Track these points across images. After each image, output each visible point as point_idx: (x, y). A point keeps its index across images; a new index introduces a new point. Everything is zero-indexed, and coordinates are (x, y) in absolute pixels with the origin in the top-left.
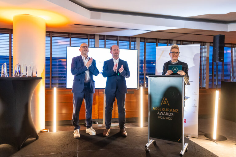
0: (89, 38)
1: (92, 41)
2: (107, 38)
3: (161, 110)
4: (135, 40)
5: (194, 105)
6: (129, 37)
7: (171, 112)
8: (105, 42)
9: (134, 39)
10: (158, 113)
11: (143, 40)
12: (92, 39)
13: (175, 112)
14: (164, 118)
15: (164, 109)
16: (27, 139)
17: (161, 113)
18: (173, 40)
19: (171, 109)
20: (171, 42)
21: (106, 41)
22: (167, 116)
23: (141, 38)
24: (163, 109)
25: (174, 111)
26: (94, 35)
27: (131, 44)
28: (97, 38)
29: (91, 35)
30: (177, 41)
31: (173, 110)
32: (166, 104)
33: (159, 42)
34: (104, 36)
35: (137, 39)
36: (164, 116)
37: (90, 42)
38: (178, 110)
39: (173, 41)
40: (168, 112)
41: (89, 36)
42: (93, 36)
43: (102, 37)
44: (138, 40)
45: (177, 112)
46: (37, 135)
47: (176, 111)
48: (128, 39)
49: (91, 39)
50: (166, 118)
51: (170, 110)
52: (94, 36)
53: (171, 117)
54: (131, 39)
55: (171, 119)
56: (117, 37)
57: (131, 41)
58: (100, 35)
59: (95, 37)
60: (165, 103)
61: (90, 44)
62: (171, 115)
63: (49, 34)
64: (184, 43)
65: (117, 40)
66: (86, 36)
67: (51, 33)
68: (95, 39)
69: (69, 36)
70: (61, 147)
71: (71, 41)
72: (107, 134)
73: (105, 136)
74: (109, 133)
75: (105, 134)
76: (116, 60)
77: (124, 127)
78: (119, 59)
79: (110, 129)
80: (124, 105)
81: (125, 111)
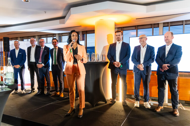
0: (153, 27)
1: (156, 29)
2: (171, 24)
8: (169, 28)
21: (171, 27)
26: (158, 24)
28: (161, 26)
29: (154, 24)
34: (168, 23)
37: (154, 31)
42: (156, 25)
43: (166, 25)
46: (106, 100)
49: (155, 28)
52: (158, 25)
58: (164, 23)
59: (159, 26)
61: (154, 32)
65: (182, 25)
66: (151, 26)
67: (122, 28)
68: (159, 27)
69: (136, 28)
70: (118, 111)
71: (138, 32)
72: (159, 110)
73: (156, 111)
74: (161, 110)
75: (156, 110)
76: (168, 45)
77: (177, 108)
78: (171, 45)
79: (162, 107)
80: (176, 87)
81: (177, 93)
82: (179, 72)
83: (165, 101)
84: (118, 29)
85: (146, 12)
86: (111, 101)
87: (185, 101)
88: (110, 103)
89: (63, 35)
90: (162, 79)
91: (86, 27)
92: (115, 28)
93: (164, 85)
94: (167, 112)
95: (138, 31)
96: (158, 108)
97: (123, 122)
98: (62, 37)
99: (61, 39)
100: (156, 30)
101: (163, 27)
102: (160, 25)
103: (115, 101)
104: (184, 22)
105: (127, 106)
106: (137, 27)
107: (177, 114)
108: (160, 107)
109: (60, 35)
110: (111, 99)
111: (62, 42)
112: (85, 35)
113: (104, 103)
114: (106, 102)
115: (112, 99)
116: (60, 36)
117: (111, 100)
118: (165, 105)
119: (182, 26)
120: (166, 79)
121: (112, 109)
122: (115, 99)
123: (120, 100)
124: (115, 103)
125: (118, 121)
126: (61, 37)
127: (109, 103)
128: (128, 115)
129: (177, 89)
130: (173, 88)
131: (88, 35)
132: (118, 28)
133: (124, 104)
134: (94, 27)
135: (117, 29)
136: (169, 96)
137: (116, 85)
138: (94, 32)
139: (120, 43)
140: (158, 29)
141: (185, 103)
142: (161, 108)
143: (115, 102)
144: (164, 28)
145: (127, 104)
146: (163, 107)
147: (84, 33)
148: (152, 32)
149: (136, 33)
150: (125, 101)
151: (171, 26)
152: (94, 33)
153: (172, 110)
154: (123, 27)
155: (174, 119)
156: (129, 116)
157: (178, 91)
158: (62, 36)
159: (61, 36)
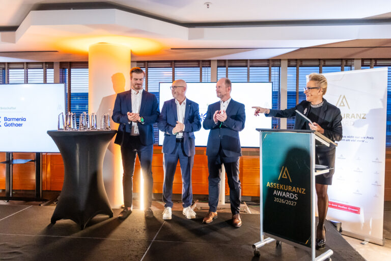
0: (201, 65)
1: (206, 70)
2: (230, 64)
3: (279, 187)
4: (279, 63)
5: (376, 182)
6: (268, 60)
7: (294, 193)
8: (227, 70)
9: (276, 63)
10: (275, 192)
11: (293, 63)
12: (206, 67)
13: (300, 192)
14: (282, 201)
15: (283, 187)
16: (95, 215)
17: (279, 193)
18: (354, 59)
19: (294, 188)
20: (349, 63)
22: (288, 199)
23: (289, 60)
24: (281, 187)
25: (299, 190)
26: (210, 61)
27: (272, 71)
28: (214, 65)
29: (203, 61)
30: (363, 60)
31: (298, 188)
32: (286, 177)
33: (324, 64)
34: (225, 61)
35: (282, 61)
36: (284, 198)
37: (203, 72)
38: (304, 190)
39: (355, 61)
40: (290, 192)
41: (201, 63)
42: (206, 63)
43: (222, 63)
44: (284, 64)
45: (303, 193)
46: (111, 211)
47: (302, 190)
48: (266, 63)
49: (204, 67)
50: (286, 202)
51: (292, 189)
52: (208, 63)
53: (293, 200)
54: (271, 63)
55: (294, 204)
56: (246, 61)
57: (270, 65)
58: (219, 61)
59: (210, 64)
61: (203, 75)
62: (295, 197)
63: (144, 65)
64: (378, 62)
65: (246, 66)
66: (197, 63)
67: (146, 63)
68: (210, 67)
69: (171, 65)
70: (135, 231)
71: (175, 73)
72: (210, 220)
73: (205, 223)
74: (213, 219)
75: (206, 220)
76: (224, 102)
77: (238, 212)
78: (229, 101)
79: (216, 213)
80: (237, 175)
81: (239, 185)
82: (242, 147)
83: (220, 201)
84: (138, 64)
85: (189, 39)
86: (122, 212)
87: (252, 197)
88: (121, 216)
89: (11, 66)
90: (217, 163)
91: (69, 54)
92: (132, 62)
93: (219, 172)
94: (224, 221)
95: (175, 70)
96: (208, 216)
97: (144, 254)
98: (10, 70)
99: (6, 75)
100: (206, 72)
101: (218, 67)
102: (212, 62)
103: (130, 210)
104: (249, 62)
105: (154, 217)
106: (173, 64)
107: (239, 224)
108: (213, 213)
109: (4, 66)
110: (122, 208)
111: (8, 83)
112: (67, 71)
113: (108, 216)
114: (111, 216)
115: (124, 206)
116: (4, 69)
117: (122, 210)
118: (220, 209)
119: (246, 68)
120: (222, 162)
121: (123, 228)
122: (130, 206)
123: (141, 207)
124: (131, 215)
125: (135, 253)
126: (6, 70)
127: (117, 215)
128: (155, 237)
129: (238, 179)
130: (233, 177)
131: (73, 70)
132: (138, 62)
133: (147, 215)
134: (87, 56)
135: (136, 64)
136: (226, 190)
137: (132, 178)
138: (88, 66)
139: (138, 92)
140: (209, 70)
141: (252, 201)
142: (213, 215)
143: (130, 212)
144: (219, 69)
145: (154, 214)
146: (218, 213)
147: (65, 67)
148: (199, 75)
149: (172, 75)
150: (150, 209)
151: (229, 67)
152: (88, 68)
153: (230, 217)
154: (148, 62)
155: (233, 233)
156: (155, 240)
157: (239, 181)
158: (9, 68)
159: (6, 68)
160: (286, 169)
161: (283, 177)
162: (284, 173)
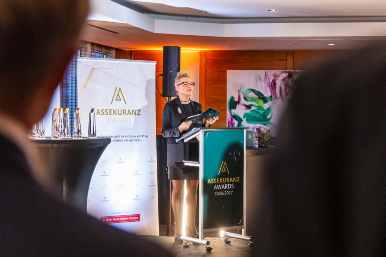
3: (219, 181)
7: (231, 183)
10: (215, 187)
14: (222, 193)
17: (219, 187)
19: (231, 178)
22: (227, 190)
24: (221, 180)
25: (235, 180)
31: (234, 178)
36: (223, 190)
38: (239, 178)
40: (227, 183)
45: (238, 181)
47: (237, 179)
50: (225, 193)
51: (229, 180)
53: (231, 189)
55: (231, 193)
60: (224, 170)
62: (232, 187)
160: (225, 163)
161: (222, 171)
162: (224, 167)
